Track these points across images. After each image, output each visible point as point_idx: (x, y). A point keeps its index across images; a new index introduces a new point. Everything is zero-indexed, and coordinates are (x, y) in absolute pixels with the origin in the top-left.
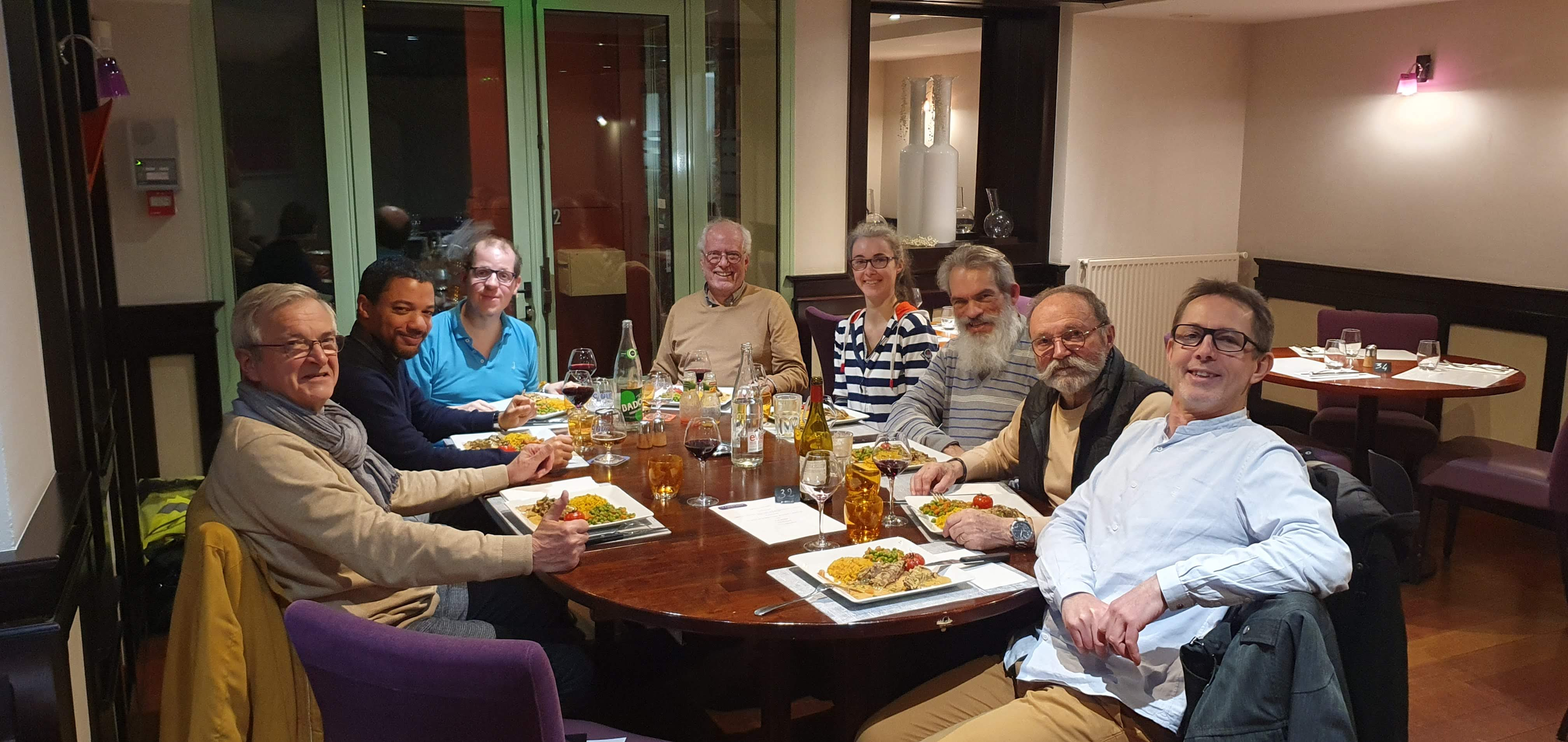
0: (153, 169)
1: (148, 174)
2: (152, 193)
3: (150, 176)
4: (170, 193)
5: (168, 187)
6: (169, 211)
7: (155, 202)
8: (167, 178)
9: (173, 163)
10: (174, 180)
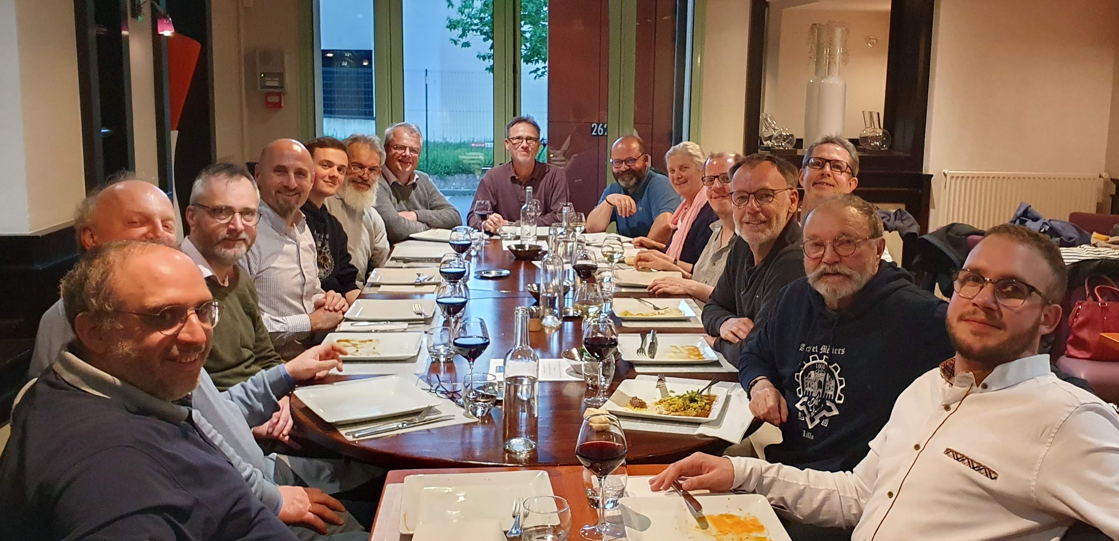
0: (269, 79)
1: (267, 82)
2: (269, 94)
3: (269, 84)
4: (279, 95)
5: (278, 90)
6: (278, 105)
7: (271, 99)
8: (277, 85)
9: (281, 76)
10: (281, 86)
